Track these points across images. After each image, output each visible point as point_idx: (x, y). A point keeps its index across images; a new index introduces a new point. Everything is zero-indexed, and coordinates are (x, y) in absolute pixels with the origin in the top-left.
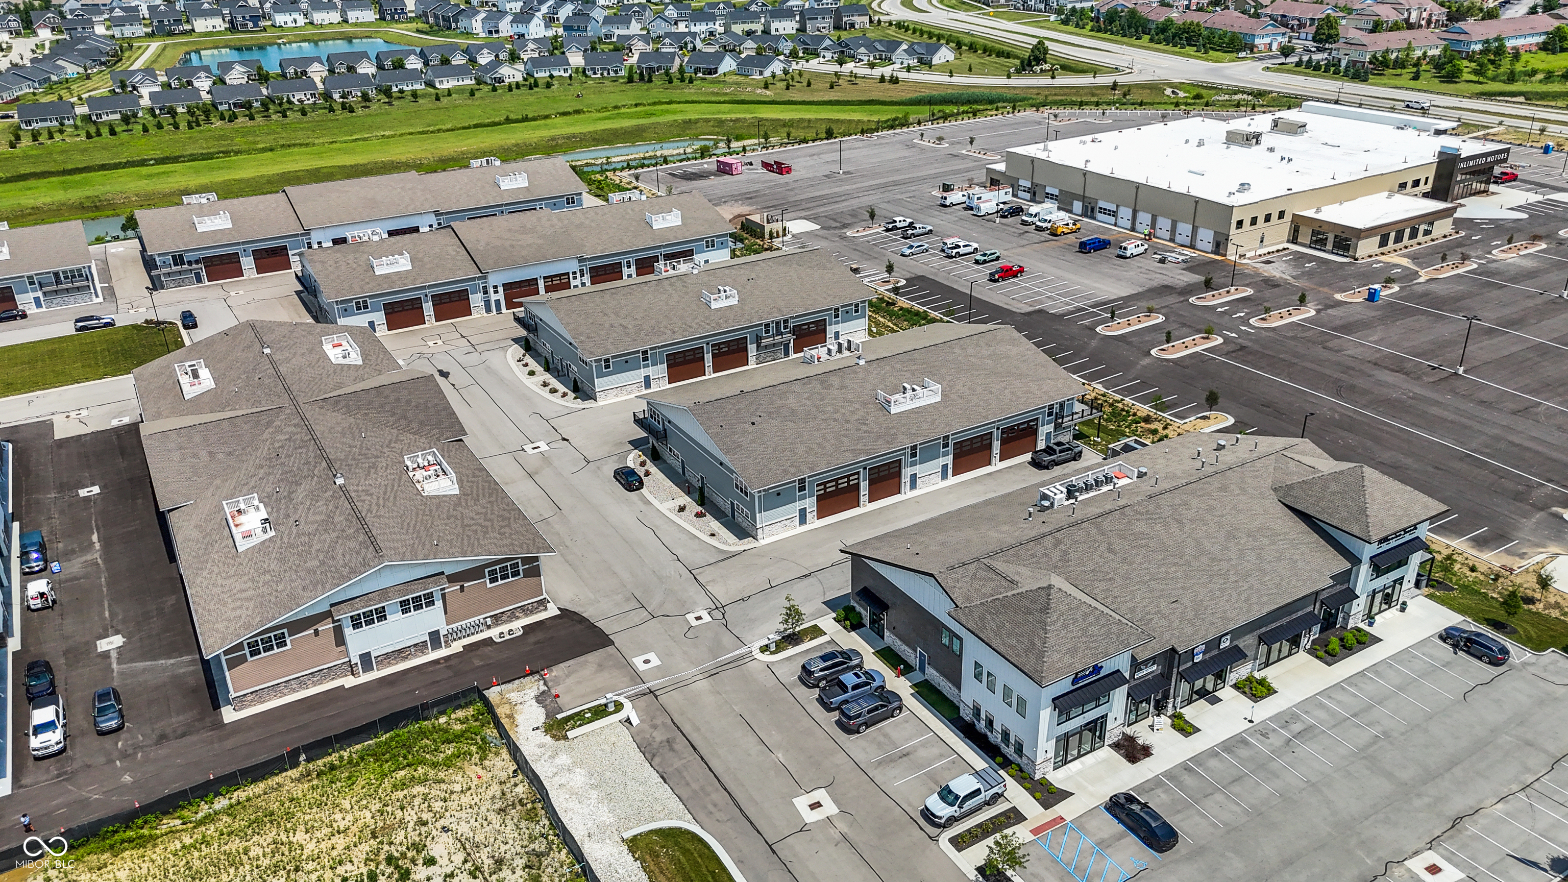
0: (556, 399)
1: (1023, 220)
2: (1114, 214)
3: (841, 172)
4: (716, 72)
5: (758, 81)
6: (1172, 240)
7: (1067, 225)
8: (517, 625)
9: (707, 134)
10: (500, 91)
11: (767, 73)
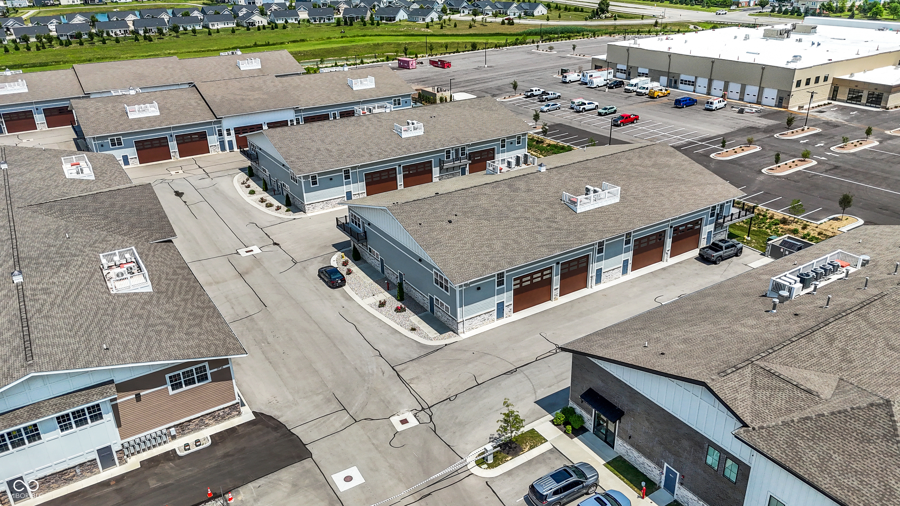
0: (271, 212)
1: (626, 89)
2: (693, 84)
3: (486, 66)
4: (394, 20)
5: (422, 24)
6: (741, 99)
7: (661, 90)
8: (205, 435)
9: (390, 52)
11: (428, 20)
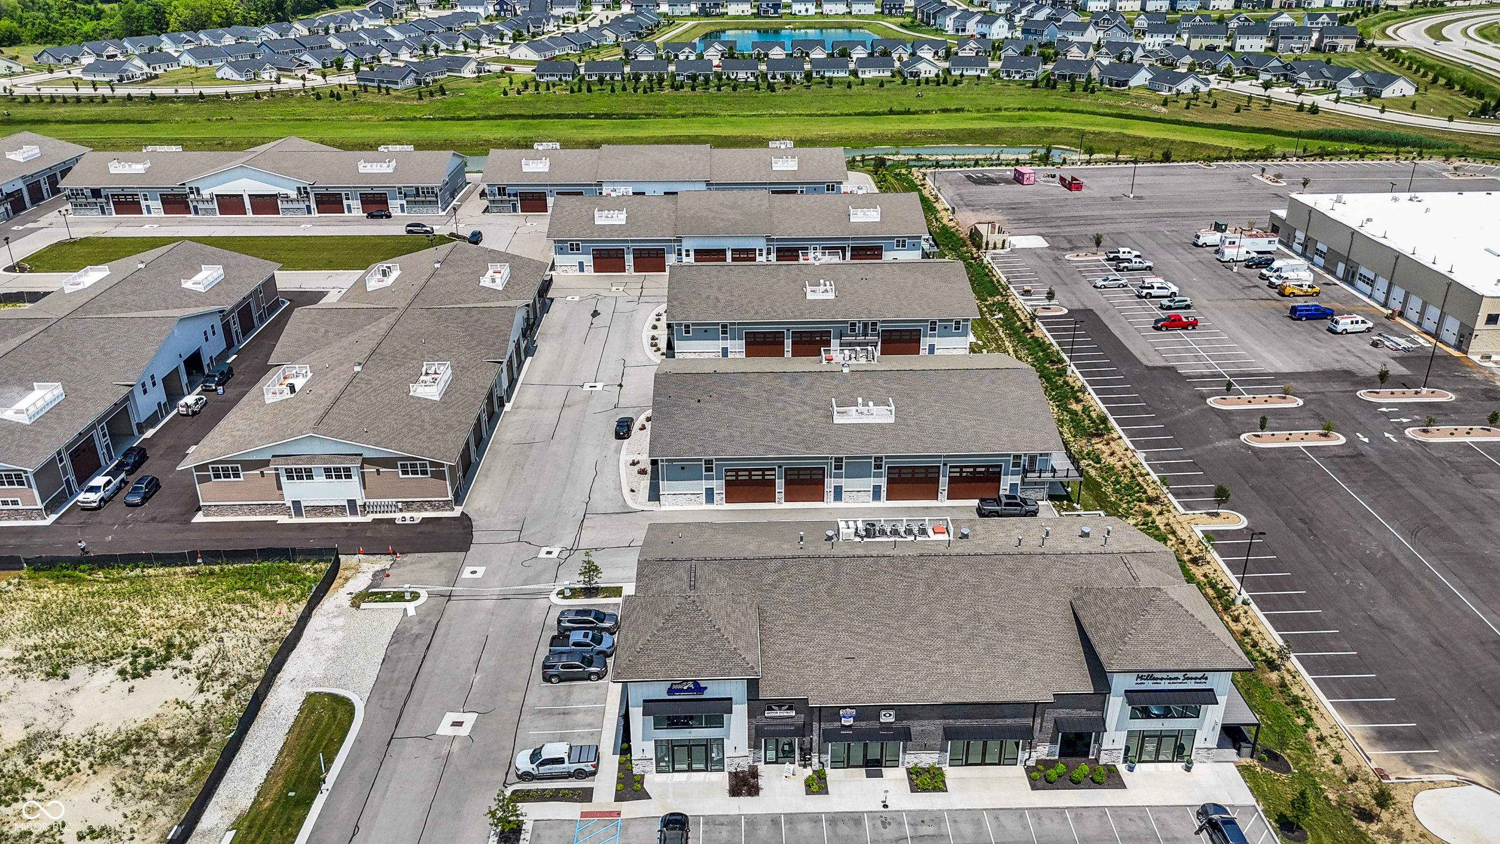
0: (650, 351)
1: (1261, 274)
2: (1371, 283)
3: (1132, 196)
4: (1123, 85)
6: (1419, 324)
7: (1301, 286)
8: (419, 516)
9: (1063, 144)
10: (908, 85)
